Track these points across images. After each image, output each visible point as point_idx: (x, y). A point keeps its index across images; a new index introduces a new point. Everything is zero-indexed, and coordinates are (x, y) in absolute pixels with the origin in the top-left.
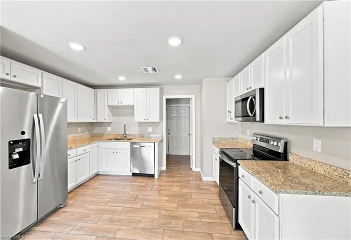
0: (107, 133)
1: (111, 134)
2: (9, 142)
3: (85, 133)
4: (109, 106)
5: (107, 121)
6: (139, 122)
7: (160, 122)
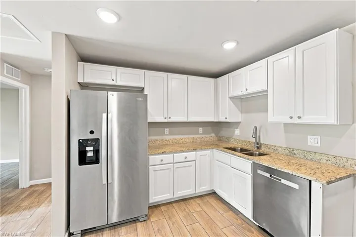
0: (234, 137)
1: (239, 140)
2: (79, 140)
3: (210, 134)
4: (230, 98)
5: (228, 120)
6: (284, 124)
7: (351, 125)
